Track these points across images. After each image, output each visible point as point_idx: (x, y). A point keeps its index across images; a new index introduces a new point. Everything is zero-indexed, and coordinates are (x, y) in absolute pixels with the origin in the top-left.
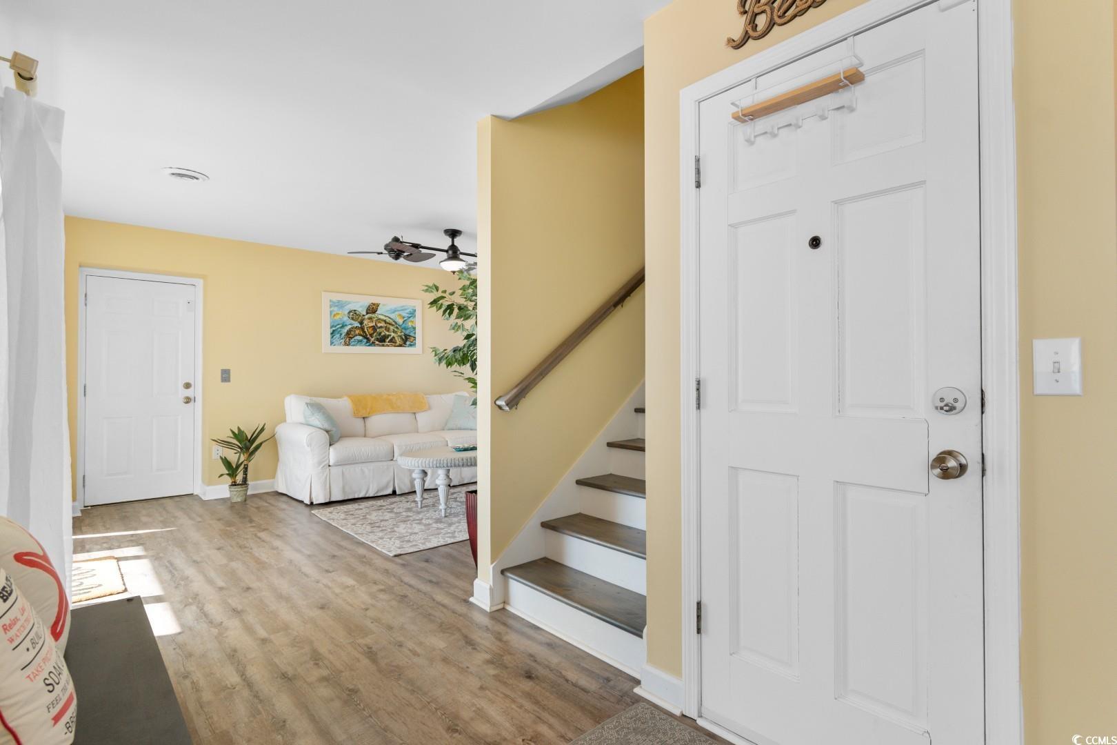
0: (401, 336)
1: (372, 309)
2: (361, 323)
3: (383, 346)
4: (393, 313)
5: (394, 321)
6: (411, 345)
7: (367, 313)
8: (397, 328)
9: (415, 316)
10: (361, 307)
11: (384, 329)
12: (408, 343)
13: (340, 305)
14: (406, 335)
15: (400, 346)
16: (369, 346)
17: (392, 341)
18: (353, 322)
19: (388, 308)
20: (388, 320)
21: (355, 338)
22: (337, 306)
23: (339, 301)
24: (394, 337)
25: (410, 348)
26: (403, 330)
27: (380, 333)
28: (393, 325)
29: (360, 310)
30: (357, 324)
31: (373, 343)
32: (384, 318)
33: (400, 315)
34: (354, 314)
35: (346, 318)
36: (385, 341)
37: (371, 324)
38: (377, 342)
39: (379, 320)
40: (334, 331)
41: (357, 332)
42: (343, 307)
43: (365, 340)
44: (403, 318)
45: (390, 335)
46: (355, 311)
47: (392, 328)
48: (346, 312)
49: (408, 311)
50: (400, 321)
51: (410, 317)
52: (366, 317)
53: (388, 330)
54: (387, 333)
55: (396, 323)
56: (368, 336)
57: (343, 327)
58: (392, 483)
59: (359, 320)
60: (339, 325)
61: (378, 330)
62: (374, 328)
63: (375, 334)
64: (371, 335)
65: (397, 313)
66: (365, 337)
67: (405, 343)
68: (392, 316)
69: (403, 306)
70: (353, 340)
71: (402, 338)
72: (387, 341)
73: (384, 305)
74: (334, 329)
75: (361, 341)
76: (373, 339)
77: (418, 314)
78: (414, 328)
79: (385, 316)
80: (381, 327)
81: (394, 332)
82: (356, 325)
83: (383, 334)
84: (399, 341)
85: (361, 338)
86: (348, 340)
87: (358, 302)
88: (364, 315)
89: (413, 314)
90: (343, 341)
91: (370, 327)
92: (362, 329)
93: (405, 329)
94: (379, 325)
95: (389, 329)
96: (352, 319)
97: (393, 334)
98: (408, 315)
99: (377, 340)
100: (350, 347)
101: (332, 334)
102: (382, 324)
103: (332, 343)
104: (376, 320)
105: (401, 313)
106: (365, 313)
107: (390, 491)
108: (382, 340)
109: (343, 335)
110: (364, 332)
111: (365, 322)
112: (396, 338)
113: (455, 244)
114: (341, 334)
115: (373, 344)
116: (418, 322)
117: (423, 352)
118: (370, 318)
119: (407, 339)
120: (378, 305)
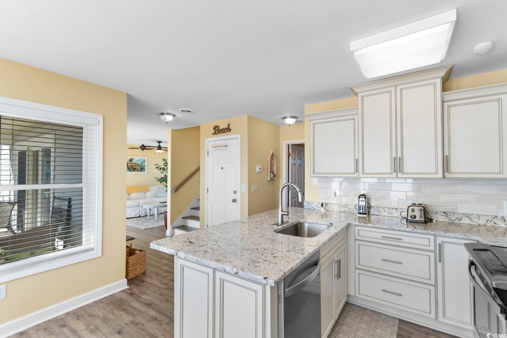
0: (140, 168)
1: (131, 160)
5: (138, 164)
6: (143, 171)
7: (129, 161)
12: (143, 170)
14: (142, 168)
15: (140, 171)
17: (138, 170)
19: (136, 160)
20: (136, 163)
24: (138, 169)
25: (143, 172)
29: (127, 160)
32: (135, 163)
37: (131, 165)
39: (133, 163)
47: (137, 166)
50: (140, 164)
52: (129, 162)
53: (136, 166)
58: (139, 213)
62: (132, 166)
64: (131, 168)
66: (129, 169)
67: (142, 170)
68: (137, 162)
69: (141, 159)
72: (136, 170)
76: (131, 170)
77: (146, 161)
78: (145, 166)
81: (138, 167)
83: (134, 168)
84: (140, 170)
87: (126, 158)
89: (144, 161)
93: (142, 166)
94: (133, 165)
97: (138, 168)
99: (133, 170)
102: (134, 165)
105: (140, 161)
107: (138, 216)
108: (134, 170)
110: (128, 167)
115: (131, 171)
116: (146, 164)
117: (148, 173)
118: (130, 163)
119: (142, 169)
120: (133, 159)
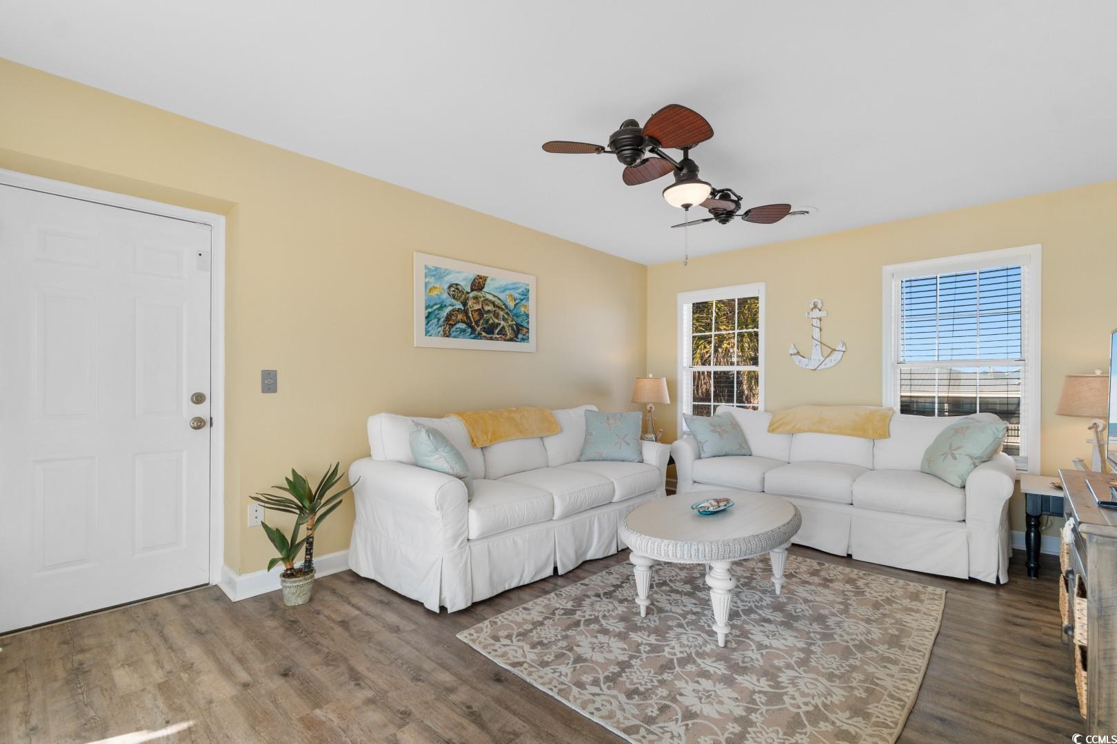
0: (511, 326)
1: (478, 284)
2: (465, 304)
3: (491, 339)
4: (504, 291)
5: (504, 304)
6: (523, 340)
8: (507, 313)
9: (528, 299)
10: (464, 280)
11: (492, 315)
12: (520, 336)
14: (517, 325)
15: (511, 340)
16: (474, 338)
17: (502, 332)
18: (454, 301)
19: (497, 284)
20: (498, 302)
21: (458, 326)
22: (434, 276)
23: (437, 269)
24: (503, 327)
25: (522, 344)
26: (515, 318)
27: (488, 320)
28: (502, 310)
29: (462, 284)
30: (459, 306)
31: (479, 334)
32: (493, 299)
33: (511, 295)
34: (455, 290)
35: (445, 296)
36: (493, 333)
37: (477, 307)
38: (484, 334)
40: (429, 313)
41: (460, 317)
42: (442, 278)
43: (469, 330)
44: (515, 300)
45: (500, 324)
46: (457, 285)
47: (501, 313)
48: (446, 286)
49: (520, 291)
50: (511, 304)
51: (522, 300)
52: (471, 295)
53: (497, 316)
54: (496, 321)
55: (506, 307)
56: (473, 324)
57: (442, 307)
58: (552, 557)
59: (462, 299)
60: (436, 304)
61: (485, 316)
62: (481, 312)
63: (481, 321)
64: (477, 322)
65: (507, 292)
66: (469, 325)
67: (517, 337)
68: (502, 296)
69: (514, 284)
70: (454, 329)
71: (513, 329)
72: (496, 332)
73: (492, 280)
74: (430, 310)
75: (464, 331)
76: (479, 329)
77: (532, 295)
78: (527, 316)
79: (495, 296)
80: (489, 312)
81: (504, 319)
82: (458, 307)
83: (491, 322)
84: (509, 334)
85: (463, 326)
86: (447, 328)
87: (460, 272)
88: (468, 293)
89: (525, 294)
90: (441, 329)
91: (476, 311)
92: (466, 312)
93: (517, 316)
94: (487, 308)
95: (498, 314)
96: (454, 297)
97: (503, 323)
98: (520, 297)
99: (484, 329)
100: (451, 339)
101: (427, 318)
103: (427, 332)
104: (483, 301)
105: (512, 292)
106: (469, 291)
107: (549, 572)
108: (490, 331)
109: (442, 320)
110: (468, 317)
111: (470, 303)
112: (507, 329)
113: (690, 157)
114: (439, 319)
115: (479, 336)
116: (531, 307)
117: (538, 349)
118: (476, 298)
119: (519, 332)
120: (485, 279)
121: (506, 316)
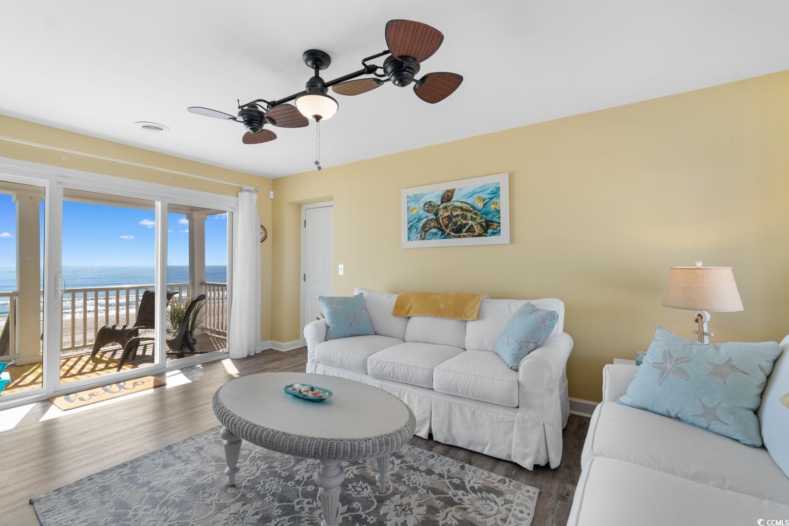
0: (480, 224)
1: (447, 197)
2: (436, 214)
3: (459, 237)
4: (471, 196)
5: (472, 207)
6: (493, 234)
7: (442, 203)
8: (476, 214)
9: (499, 196)
10: (435, 197)
11: (460, 218)
12: (490, 231)
13: (416, 198)
14: (487, 222)
15: (480, 235)
16: (444, 238)
17: (471, 230)
18: (428, 214)
19: (464, 192)
20: (465, 206)
21: (431, 231)
22: (414, 201)
23: (415, 196)
24: (472, 226)
25: (493, 238)
26: (484, 216)
27: (456, 223)
28: (470, 211)
29: (434, 200)
30: (432, 216)
31: (449, 234)
33: (479, 198)
34: (429, 207)
35: (422, 212)
36: (461, 232)
37: (446, 214)
38: (453, 234)
39: (455, 208)
40: (411, 226)
41: (432, 224)
42: (419, 200)
43: (440, 233)
44: (484, 200)
45: (468, 224)
46: (430, 202)
47: (469, 215)
48: (422, 205)
49: (489, 191)
50: (479, 205)
51: (492, 198)
53: (465, 217)
54: (464, 222)
55: (474, 208)
56: (443, 228)
57: (419, 221)
59: (434, 212)
60: (415, 219)
61: (454, 220)
62: (449, 218)
63: (450, 225)
64: (446, 226)
65: (475, 196)
66: (440, 229)
67: (486, 232)
68: (469, 201)
69: (482, 187)
70: (428, 233)
71: (482, 226)
72: (465, 230)
73: (460, 190)
74: (411, 224)
75: (435, 234)
77: (503, 192)
78: (498, 211)
79: (462, 202)
80: (457, 216)
81: (472, 219)
82: (431, 218)
83: (459, 223)
84: (478, 229)
85: (435, 230)
86: (423, 234)
87: (433, 192)
88: (439, 206)
89: (496, 193)
90: (419, 235)
91: (445, 217)
92: (437, 220)
93: (486, 214)
94: (455, 213)
95: (466, 216)
96: (428, 211)
97: (470, 222)
98: (489, 196)
99: (453, 230)
100: (425, 241)
101: (409, 229)
102: (459, 212)
103: (409, 238)
104: (452, 209)
106: (439, 203)
108: (458, 231)
109: (420, 229)
110: (439, 223)
111: (440, 213)
112: (475, 227)
114: (417, 229)
115: (448, 236)
116: (503, 203)
117: (512, 241)
118: (445, 208)
119: (489, 226)
120: (453, 191)
121: (474, 216)
